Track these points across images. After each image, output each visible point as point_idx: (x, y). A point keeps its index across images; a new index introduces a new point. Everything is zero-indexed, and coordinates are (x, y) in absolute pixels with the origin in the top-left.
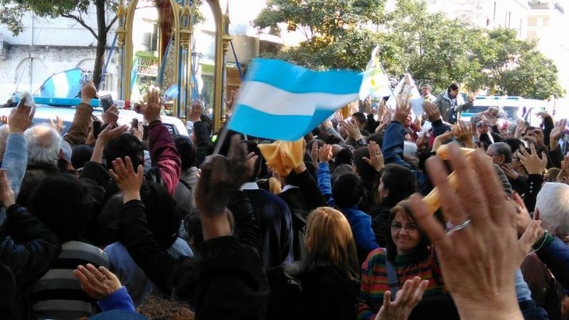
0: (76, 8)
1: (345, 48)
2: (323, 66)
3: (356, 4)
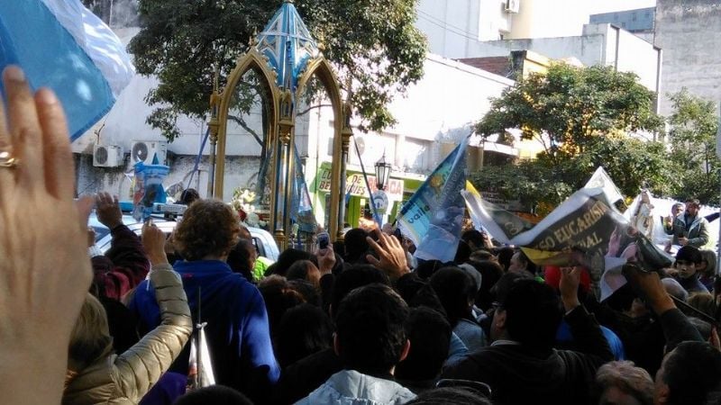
0: (237, 108)
1: (591, 161)
2: (562, 184)
3: (608, 105)
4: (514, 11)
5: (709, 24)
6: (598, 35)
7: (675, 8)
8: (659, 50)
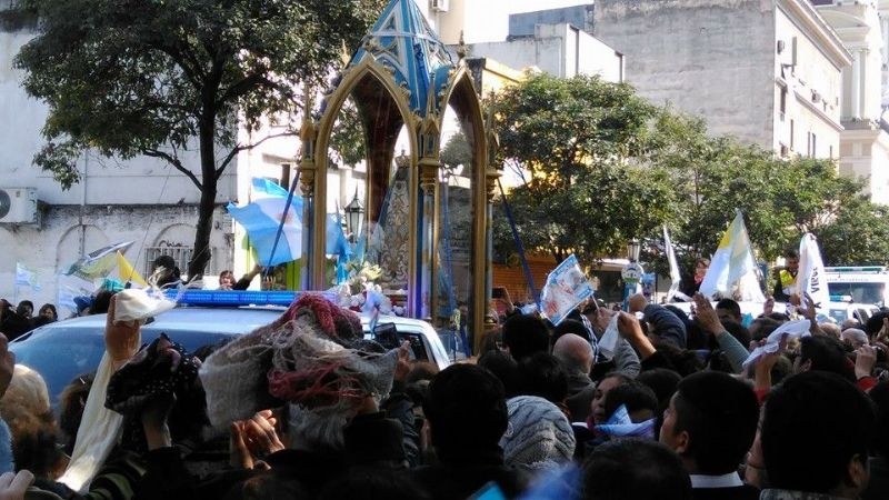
0: (168, 141)
1: (588, 196)
2: (554, 225)
3: (602, 125)
4: (443, 9)
5: (657, 25)
6: (554, 38)
7: (616, 5)
8: (620, 55)
